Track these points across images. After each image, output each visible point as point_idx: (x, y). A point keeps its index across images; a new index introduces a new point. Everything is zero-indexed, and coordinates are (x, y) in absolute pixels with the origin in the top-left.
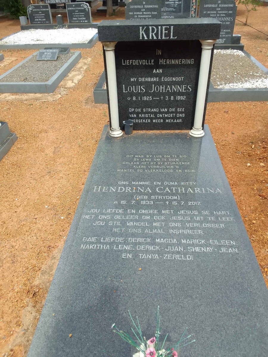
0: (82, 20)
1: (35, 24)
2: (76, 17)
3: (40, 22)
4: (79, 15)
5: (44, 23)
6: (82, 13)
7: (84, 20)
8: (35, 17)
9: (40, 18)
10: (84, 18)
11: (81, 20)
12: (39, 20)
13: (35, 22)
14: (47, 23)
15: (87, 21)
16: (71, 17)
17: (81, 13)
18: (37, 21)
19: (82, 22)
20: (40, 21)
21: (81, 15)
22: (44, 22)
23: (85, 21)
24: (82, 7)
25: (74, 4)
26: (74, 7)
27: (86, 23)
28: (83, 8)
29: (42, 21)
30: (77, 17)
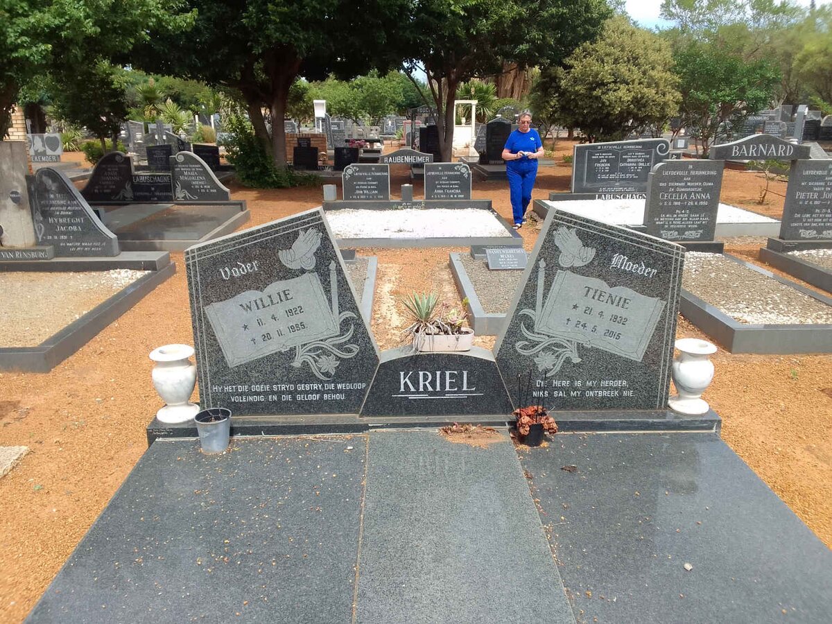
0: (454, 194)
1: (355, 199)
2: (441, 189)
3: (365, 197)
4: (450, 184)
5: (373, 199)
6: (456, 182)
7: (457, 194)
8: (357, 187)
9: (367, 189)
10: (457, 191)
11: (450, 194)
12: (365, 192)
13: (355, 197)
14: (381, 199)
15: (462, 196)
16: (432, 188)
17: (453, 182)
18: (360, 194)
19: (454, 198)
20: (366, 194)
21: (452, 184)
22: (373, 197)
23: (460, 196)
24: (458, 171)
25: (441, 165)
26: (440, 171)
27: (461, 198)
28: (458, 173)
29: (369, 195)
30: (444, 189)
